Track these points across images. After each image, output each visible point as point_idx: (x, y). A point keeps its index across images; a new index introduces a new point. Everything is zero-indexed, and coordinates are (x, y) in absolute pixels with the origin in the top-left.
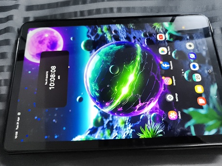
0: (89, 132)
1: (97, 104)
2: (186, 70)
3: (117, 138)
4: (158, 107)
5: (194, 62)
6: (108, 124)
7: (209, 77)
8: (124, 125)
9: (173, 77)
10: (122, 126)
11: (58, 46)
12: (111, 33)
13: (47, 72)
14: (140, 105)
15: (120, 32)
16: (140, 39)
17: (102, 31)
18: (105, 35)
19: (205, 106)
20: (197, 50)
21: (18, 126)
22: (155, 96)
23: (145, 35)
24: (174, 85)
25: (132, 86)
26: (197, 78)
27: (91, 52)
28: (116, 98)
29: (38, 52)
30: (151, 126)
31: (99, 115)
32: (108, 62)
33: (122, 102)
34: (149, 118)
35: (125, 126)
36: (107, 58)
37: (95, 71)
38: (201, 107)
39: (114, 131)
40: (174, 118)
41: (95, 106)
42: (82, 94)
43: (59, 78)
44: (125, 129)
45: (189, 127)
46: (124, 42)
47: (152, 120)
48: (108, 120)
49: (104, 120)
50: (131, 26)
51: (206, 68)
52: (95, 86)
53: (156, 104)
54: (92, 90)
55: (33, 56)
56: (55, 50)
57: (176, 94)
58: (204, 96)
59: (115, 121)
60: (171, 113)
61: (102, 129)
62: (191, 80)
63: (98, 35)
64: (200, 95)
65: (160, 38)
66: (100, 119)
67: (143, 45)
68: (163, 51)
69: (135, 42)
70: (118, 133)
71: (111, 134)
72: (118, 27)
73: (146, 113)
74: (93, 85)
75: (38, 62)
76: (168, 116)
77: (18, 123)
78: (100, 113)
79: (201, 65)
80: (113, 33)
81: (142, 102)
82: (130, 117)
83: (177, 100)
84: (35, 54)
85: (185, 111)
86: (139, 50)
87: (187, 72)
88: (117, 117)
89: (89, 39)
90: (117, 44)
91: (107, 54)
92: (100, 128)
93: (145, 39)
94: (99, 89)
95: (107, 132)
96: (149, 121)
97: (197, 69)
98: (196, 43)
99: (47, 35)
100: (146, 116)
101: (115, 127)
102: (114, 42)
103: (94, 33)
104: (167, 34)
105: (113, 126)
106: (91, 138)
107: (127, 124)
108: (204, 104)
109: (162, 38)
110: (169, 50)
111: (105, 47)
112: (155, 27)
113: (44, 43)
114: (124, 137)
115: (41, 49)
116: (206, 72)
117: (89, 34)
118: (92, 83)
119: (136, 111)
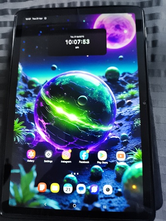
0: (24, 76)
1: (49, 83)
2: (77, 178)
3: (17, 100)
4: (41, 141)
5: (87, 189)
6: (29, 93)
7: (67, 203)
8: (27, 107)
9: (70, 162)
10: (26, 105)
11: (113, 44)
12: (128, 99)
13: (83, 37)
14: (44, 124)
15: (129, 108)
16: (119, 131)
17: (130, 89)
18: (124, 92)
19: (37, 189)
20: (102, 197)
21: (35, 19)
22: (51, 139)
23: (124, 137)
24: (62, 162)
25: (63, 117)
26: (68, 189)
27: (103, 77)
28: (52, 101)
29: (106, 26)
30: (23, 132)
31: (38, 85)
32: (91, 95)
33: (48, 106)
34: (31, 130)
35: (25, 108)
36: (97, 94)
37: (82, 81)
38: (36, 185)
39: (23, 98)
40: (29, 155)
41: (47, 81)
42: (59, 69)
43: (76, 48)
44: (23, 108)
45: (19, 168)
46: (115, 113)
47: (28, 133)
48: (33, 93)
49: (33, 90)
50: (138, 122)
51: (79, 202)
52: (66, 81)
53: (44, 140)
54: (62, 79)
55: (102, 22)
56: (107, 41)
57: (51, 162)
58: (47, 191)
59: (32, 99)
60: (33, 153)
61: (25, 87)
62: (65, 180)
63: (125, 84)
64: (48, 187)
65: (119, 155)
66: (35, 85)
67: (110, 134)
68: (102, 155)
69: (115, 125)
70: (21, 101)
71: (21, 95)
72: (136, 107)
73: (36, 128)
74: (67, 79)
75: (95, 27)
76: (31, 149)
77: (37, 18)
78: (40, 86)
79: (83, 198)
80: (128, 101)
81: (46, 125)
82: (34, 113)
83: (45, 161)
84: (103, 23)
85: (34, 168)
86: (104, 128)
87: (75, 179)
88: (35, 101)
89: (121, 75)
90: (112, 105)
91: (101, 93)
92: (26, 86)
93: (119, 136)
94: (63, 85)
95: (22, 92)
96: (28, 130)
97: (79, 191)
98: (112, 198)
99: (126, 31)
100: (33, 128)
101: (26, 98)
102: (116, 102)
103: (128, 80)
104: (125, 164)
105: (27, 97)
106: (19, 79)
107: (28, 109)
108: (39, 189)
109: (119, 157)
110: (103, 162)
111: (109, 91)
112: (136, 151)
113: (116, 30)
114: (17, 106)
115: (109, 28)
116: (74, 201)
117: (127, 75)
118: (70, 78)
119: (39, 119)
